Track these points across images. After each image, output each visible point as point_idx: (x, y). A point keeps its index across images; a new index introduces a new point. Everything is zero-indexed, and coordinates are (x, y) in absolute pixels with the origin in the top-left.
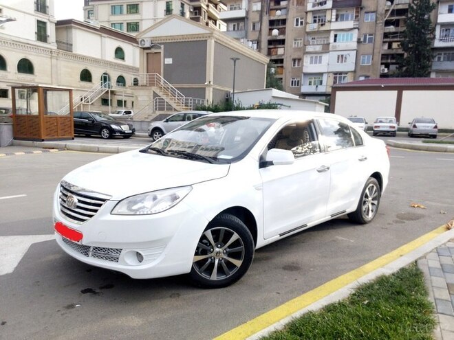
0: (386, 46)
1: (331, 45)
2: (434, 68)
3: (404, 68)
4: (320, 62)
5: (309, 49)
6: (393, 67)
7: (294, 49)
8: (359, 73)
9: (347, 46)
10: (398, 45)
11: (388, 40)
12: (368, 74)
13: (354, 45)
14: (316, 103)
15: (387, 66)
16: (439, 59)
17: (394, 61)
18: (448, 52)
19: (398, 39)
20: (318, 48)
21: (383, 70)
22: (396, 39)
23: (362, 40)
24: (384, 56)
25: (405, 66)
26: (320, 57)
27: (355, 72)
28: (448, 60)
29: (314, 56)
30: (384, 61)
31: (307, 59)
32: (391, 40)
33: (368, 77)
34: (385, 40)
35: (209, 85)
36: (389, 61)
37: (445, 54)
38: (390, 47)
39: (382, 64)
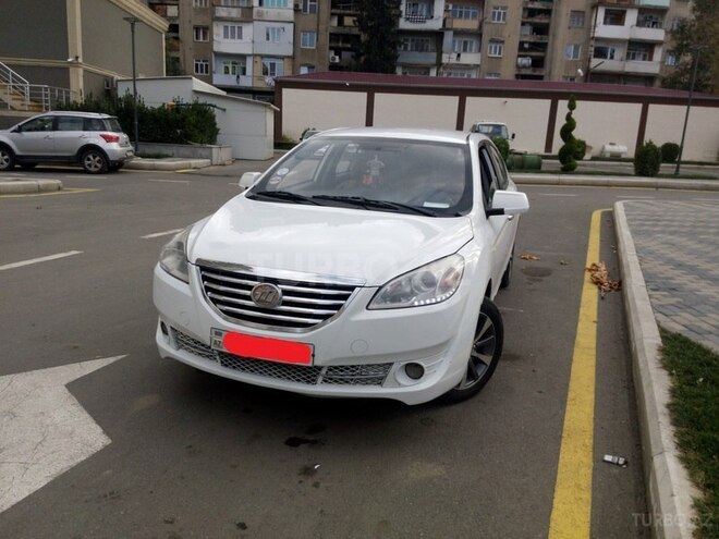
0: (335, 22)
1: (255, 10)
2: (400, 60)
3: (363, 58)
4: (240, 37)
5: (221, 12)
6: (346, 55)
7: (195, 9)
8: (299, 59)
9: (279, 13)
10: (354, 21)
11: (338, 11)
12: (314, 63)
13: (290, 14)
14: (265, 106)
15: (338, 52)
16: (406, 48)
17: (349, 46)
18: (415, 38)
19: (351, 12)
20: (235, 13)
21: (334, 59)
22: (348, 12)
23: (301, 7)
24: (334, 37)
25: (363, 55)
26: (240, 28)
27: (292, 58)
28: (417, 50)
29: (229, 25)
30: (333, 45)
31: (218, 30)
32: (342, 12)
33: (313, 67)
34: (333, 11)
35: (75, 64)
36: (340, 44)
37: (413, 40)
38: (340, 22)
39: (331, 48)
